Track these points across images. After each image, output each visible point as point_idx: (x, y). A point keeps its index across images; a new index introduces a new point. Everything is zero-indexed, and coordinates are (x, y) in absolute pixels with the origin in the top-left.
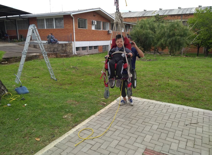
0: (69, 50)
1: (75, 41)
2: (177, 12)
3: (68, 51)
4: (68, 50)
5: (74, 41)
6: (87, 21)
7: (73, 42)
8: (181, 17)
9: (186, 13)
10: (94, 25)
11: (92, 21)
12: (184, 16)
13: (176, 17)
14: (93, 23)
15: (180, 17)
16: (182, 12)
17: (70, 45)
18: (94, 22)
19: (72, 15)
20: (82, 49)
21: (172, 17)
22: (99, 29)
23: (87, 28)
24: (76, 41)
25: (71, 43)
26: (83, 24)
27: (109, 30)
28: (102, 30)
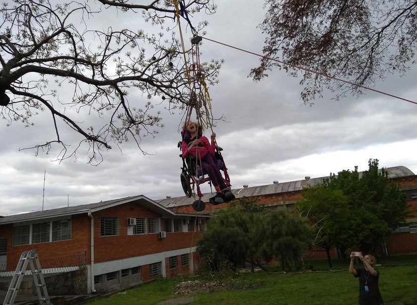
0: (80, 285)
1: (92, 263)
2: (274, 189)
3: (78, 288)
4: (77, 285)
5: (90, 263)
6: (118, 221)
7: (88, 266)
8: (283, 197)
9: (289, 191)
10: (131, 226)
11: (128, 218)
12: (287, 195)
13: (273, 197)
14: (129, 223)
15: (280, 198)
16: (282, 189)
17: (82, 272)
18: (132, 220)
19: (89, 214)
20: (108, 277)
21: (268, 198)
22: (141, 233)
23: (118, 234)
24: (94, 263)
25: (85, 269)
26: (110, 227)
27: (160, 233)
28: (146, 233)
